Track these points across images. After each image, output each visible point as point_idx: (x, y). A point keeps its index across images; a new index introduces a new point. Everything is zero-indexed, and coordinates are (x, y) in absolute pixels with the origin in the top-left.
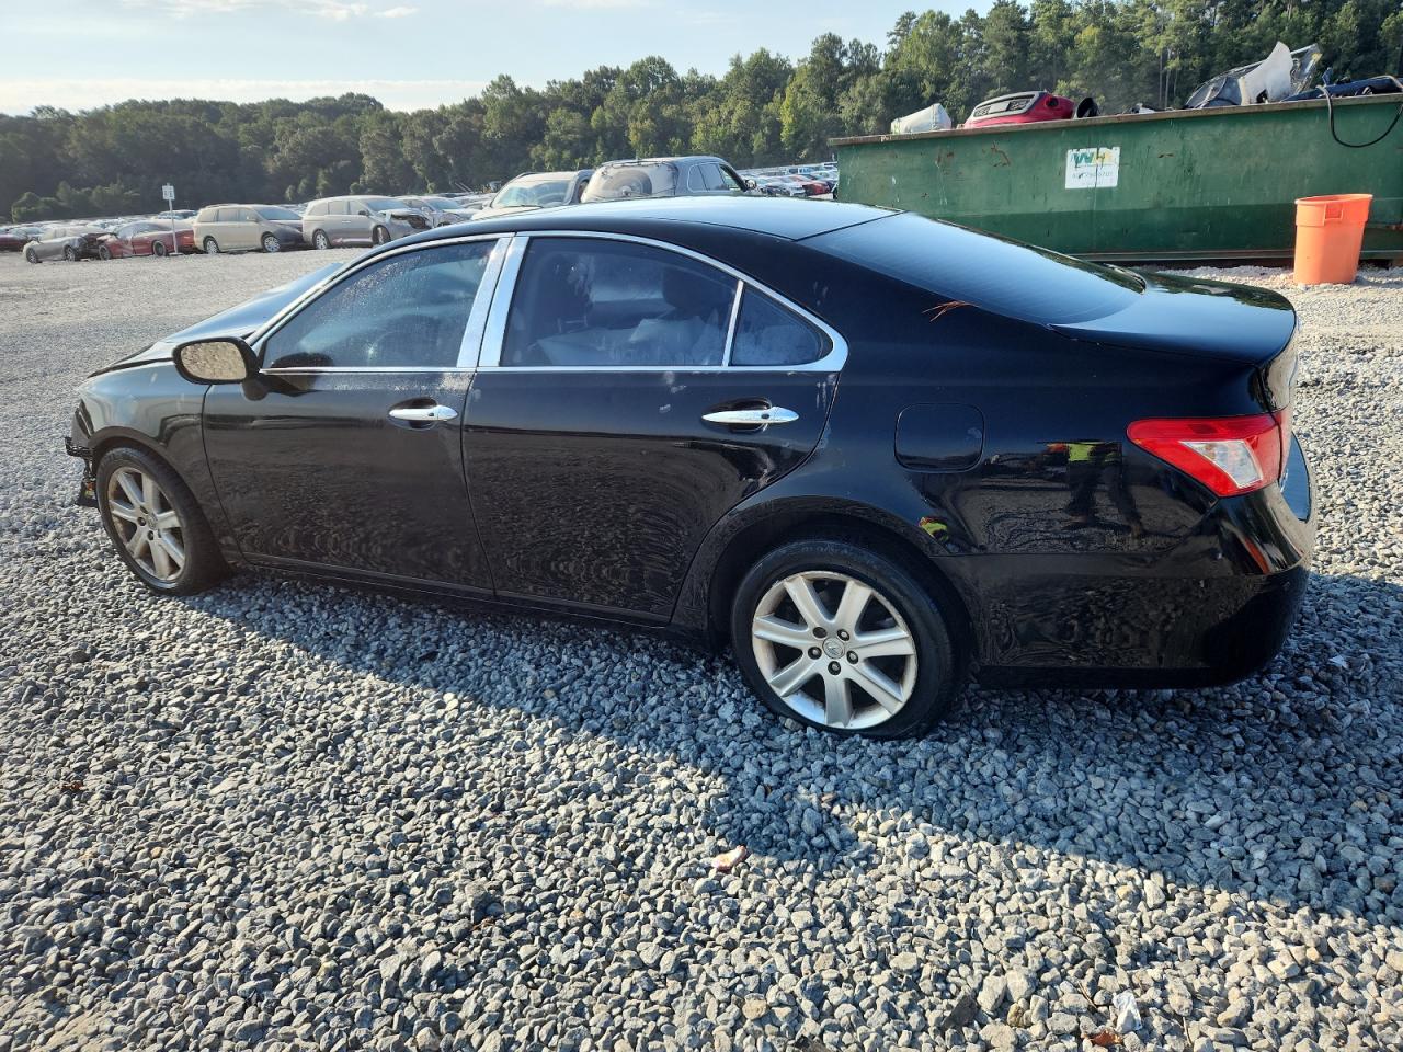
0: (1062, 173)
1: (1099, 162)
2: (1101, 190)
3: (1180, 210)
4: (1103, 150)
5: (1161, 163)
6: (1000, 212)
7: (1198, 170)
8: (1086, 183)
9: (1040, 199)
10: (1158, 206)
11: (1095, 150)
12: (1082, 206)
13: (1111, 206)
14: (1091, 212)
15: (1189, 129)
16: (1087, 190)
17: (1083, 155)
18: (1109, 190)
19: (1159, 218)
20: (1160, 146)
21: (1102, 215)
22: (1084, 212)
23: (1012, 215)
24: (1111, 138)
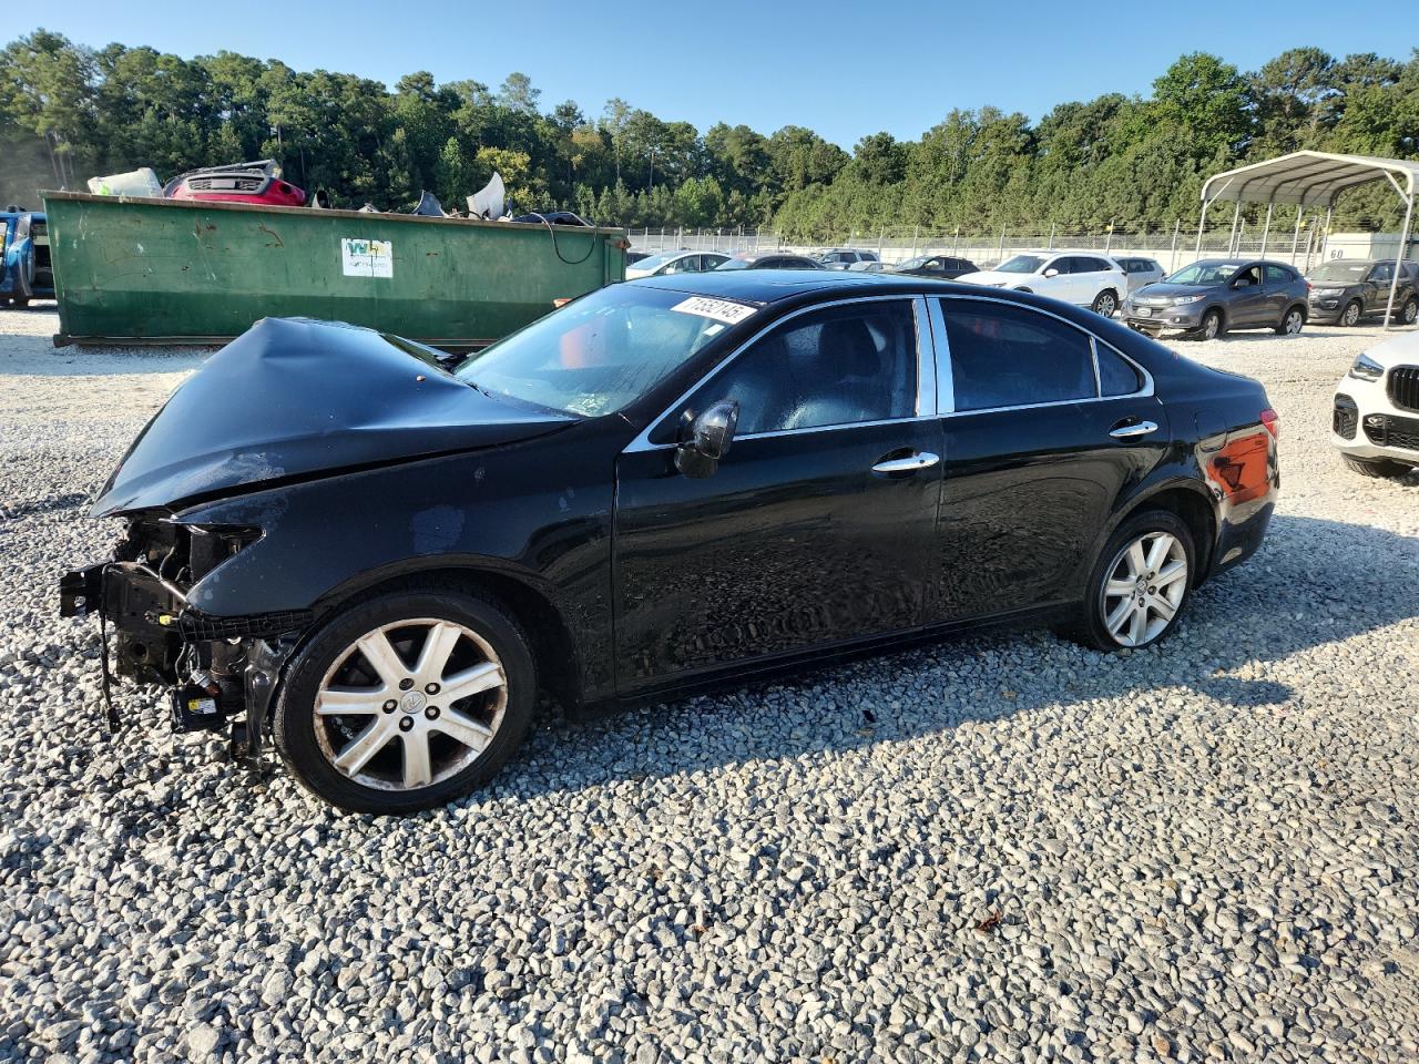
0: (339, 260)
1: (373, 253)
2: (378, 279)
3: (451, 302)
4: (375, 243)
5: (429, 261)
6: (279, 293)
7: (460, 270)
8: (363, 271)
9: (319, 284)
10: (432, 298)
11: (368, 242)
12: (363, 293)
13: (390, 295)
14: (373, 299)
15: (448, 234)
16: (365, 278)
17: (357, 245)
18: (387, 280)
19: (433, 308)
20: (426, 245)
21: (382, 302)
22: (366, 299)
23: (293, 297)
24: (382, 233)
